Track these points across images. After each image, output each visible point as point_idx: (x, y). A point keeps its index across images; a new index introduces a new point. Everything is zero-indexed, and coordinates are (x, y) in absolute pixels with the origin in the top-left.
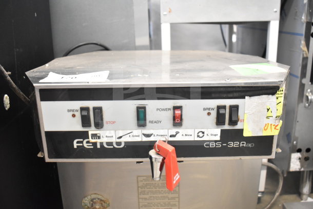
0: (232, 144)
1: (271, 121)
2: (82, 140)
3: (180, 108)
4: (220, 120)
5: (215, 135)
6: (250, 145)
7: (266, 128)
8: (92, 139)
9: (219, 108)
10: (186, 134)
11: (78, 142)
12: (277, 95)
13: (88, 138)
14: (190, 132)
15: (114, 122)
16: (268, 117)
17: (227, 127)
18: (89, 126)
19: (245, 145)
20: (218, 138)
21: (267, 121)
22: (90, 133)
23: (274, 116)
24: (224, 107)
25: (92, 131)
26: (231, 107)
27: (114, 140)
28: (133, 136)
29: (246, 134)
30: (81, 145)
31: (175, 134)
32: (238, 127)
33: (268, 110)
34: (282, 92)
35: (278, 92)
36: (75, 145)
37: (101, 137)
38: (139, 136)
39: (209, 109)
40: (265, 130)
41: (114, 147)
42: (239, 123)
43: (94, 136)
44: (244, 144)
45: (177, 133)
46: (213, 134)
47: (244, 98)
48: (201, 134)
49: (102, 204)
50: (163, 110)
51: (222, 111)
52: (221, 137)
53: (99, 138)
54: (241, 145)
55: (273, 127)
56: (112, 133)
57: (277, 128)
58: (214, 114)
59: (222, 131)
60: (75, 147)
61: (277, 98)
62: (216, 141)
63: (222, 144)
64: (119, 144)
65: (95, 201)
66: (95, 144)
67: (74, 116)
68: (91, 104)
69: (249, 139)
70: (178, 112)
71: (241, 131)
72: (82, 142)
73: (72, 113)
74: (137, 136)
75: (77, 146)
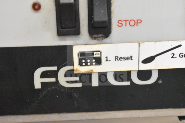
2: (55, 68)
8: (80, 64)
13: (72, 64)
15: (138, 22)
18: (76, 32)
22: (76, 51)
25: (81, 45)
28: (182, 56)
30: (53, 80)
37: (104, 59)
41: (132, 83)
43: (84, 57)
53: (99, 61)
56: (128, 49)
60: (37, 86)
67: (36, 7)
72: (54, 74)
73: (31, 0)
75: (42, 84)
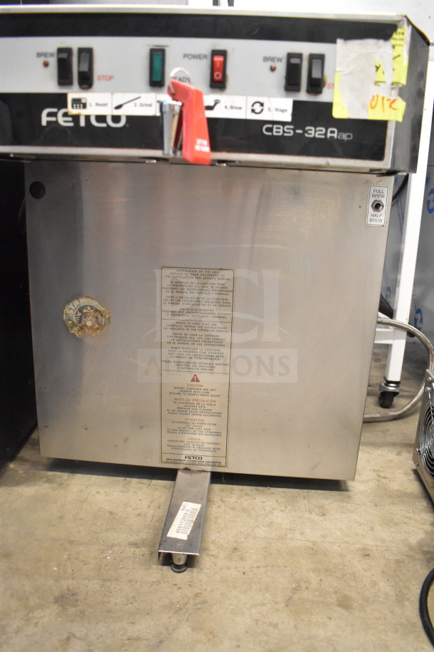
0: (315, 132)
1: (384, 91)
2: (55, 110)
3: (223, 53)
4: (291, 83)
5: (283, 111)
6: (344, 136)
7: (374, 103)
8: (73, 107)
9: (290, 56)
10: (230, 106)
11: (49, 115)
12: (392, 42)
13: (66, 106)
14: (238, 100)
15: (111, 78)
16: (376, 83)
17: (303, 96)
18: (70, 83)
19: (335, 135)
20: (287, 117)
21: (375, 90)
22: (70, 97)
23: (389, 82)
24: (300, 56)
25: (73, 93)
26: (313, 57)
27: (108, 111)
28: (142, 105)
29: (338, 113)
30: (54, 119)
31: (212, 104)
32: (324, 97)
33: (377, 68)
34: (401, 36)
35: (395, 36)
36: (45, 120)
37: (88, 105)
38: (150, 105)
39: (272, 59)
40: (372, 108)
41: (108, 126)
42: (325, 90)
43: (77, 102)
44: (333, 133)
45: (217, 102)
46: (279, 108)
47: (334, 42)
48: (257, 107)
49: (97, 318)
50: (195, 57)
51: (294, 61)
52: (294, 114)
53: (85, 106)
54: (329, 135)
55: (387, 104)
57: (393, 105)
58: (281, 68)
59: (297, 105)
60: (44, 123)
61: (394, 47)
62: (283, 124)
63: (294, 130)
64: (116, 119)
65: (85, 311)
66: (76, 118)
67: (46, 64)
68: (75, 43)
69: (344, 124)
70: (218, 59)
71: (329, 106)
72: (55, 115)
73: (42, 59)
74: (146, 104)
75: (48, 122)
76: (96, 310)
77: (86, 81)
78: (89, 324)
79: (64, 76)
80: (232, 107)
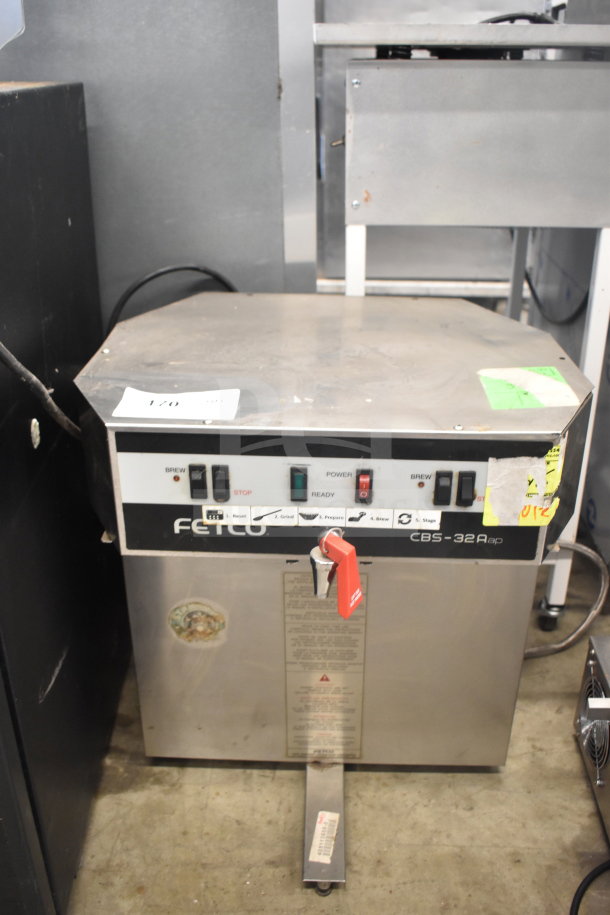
0: (461, 538)
1: (534, 502)
2: (189, 520)
3: (368, 473)
4: (440, 497)
5: (431, 521)
6: (495, 541)
7: (525, 513)
8: (208, 518)
9: (439, 475)
10: (379, 517)
11: (181, 524)
12: (547, 458)
13: (201, 517)
14: (385, 513)
15: (249, 492)
16: (528, 495)
17: (452, 508)
18: (205, 497)
19: (485, 540)
20: (436, 526)
21: (526, 501)
22: (205, 510)
23: (542, 494)
24: (449, 475)
25: (208, 505)
26: (462, 475)
27: (248, 522)
28: (282, 517)
29: (487, 522)
30: (188, 528)
31: (357, 516)
32: (474, 508)
33: (530, 483)
34: (556, 453)
35: (549, 453)
36: (177, 528)
37: (225, 516)
38: (292, 517)
39: (421, 477)
40: (524, 516)
41: (247, 534)
42: (475, 502)
43: (211, 514)
44: (482, 538)
45: (362, 515)
46: (428, 519)
47: (486, 459)
48: (405, 519)
50: (338, 475)
51: (444, 482)
52: (442, 524)
53: (221, 517)
54: (478, 540)
55: (539, 512)
56: (245, 510)
57: (546, 513)
58: (430, 484)
59: (444, 515)
60: (177, 531)
61: (548, 463)
62: (432, 532)
63: (443, 537)
64: (255, 529)
65: (195, 616)
66: (212, 528)
67: (176, 479)
68: (208, 460)
69: (493, 531)
70: (364, 480)
71: (480, 516)
72: (189, 524)
73: (173, 474)
74: (289, 516)
75: (181, 530)
76: (208, 616)
77: (223, 495)
78: (200, 628)
79: (197, 487)
80: (378, 519)
